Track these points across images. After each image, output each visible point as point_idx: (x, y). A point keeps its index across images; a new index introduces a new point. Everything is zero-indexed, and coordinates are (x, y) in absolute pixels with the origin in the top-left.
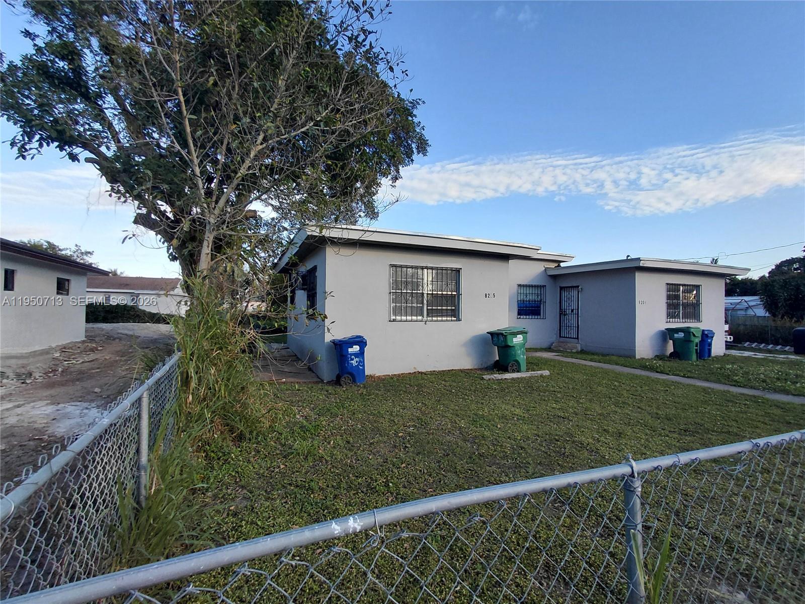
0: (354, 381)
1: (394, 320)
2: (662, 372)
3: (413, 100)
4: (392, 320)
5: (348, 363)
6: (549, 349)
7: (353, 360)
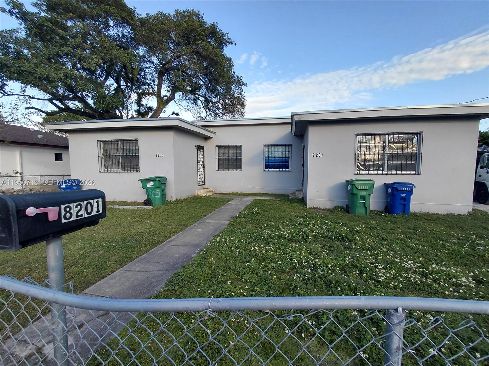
1: (102, 172)
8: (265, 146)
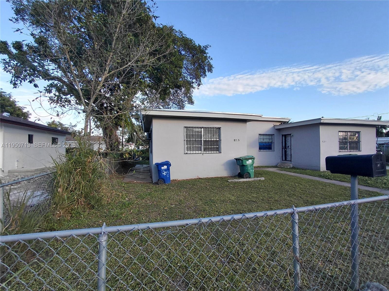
0: (165, 182)
1: (187, 153)
2: (329, 179)
3: (205, 46)
4: (185, 153)
5: (161, 174)
6: (276, 167)
7: (164, 172)
8: (260, 135)
